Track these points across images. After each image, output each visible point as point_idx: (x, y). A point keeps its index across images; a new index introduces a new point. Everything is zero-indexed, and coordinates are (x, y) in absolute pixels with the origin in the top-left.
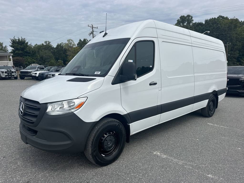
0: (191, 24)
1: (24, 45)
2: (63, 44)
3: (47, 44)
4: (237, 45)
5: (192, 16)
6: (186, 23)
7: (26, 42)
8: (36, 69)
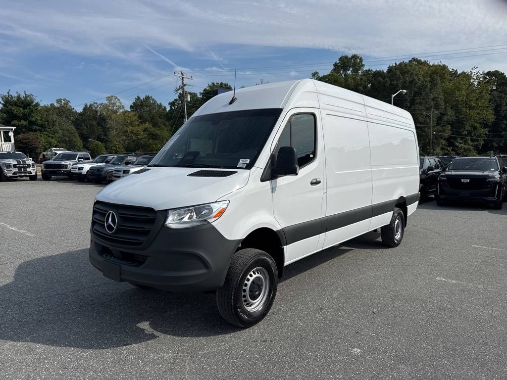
0: (360, 73)
1: (30, 109)
2: (96, 106)
3: (61, 104)
4: (448, 115)
5: (361, 58)
6: (351, 69)
7: (34, 104)
8: (77, 160)
